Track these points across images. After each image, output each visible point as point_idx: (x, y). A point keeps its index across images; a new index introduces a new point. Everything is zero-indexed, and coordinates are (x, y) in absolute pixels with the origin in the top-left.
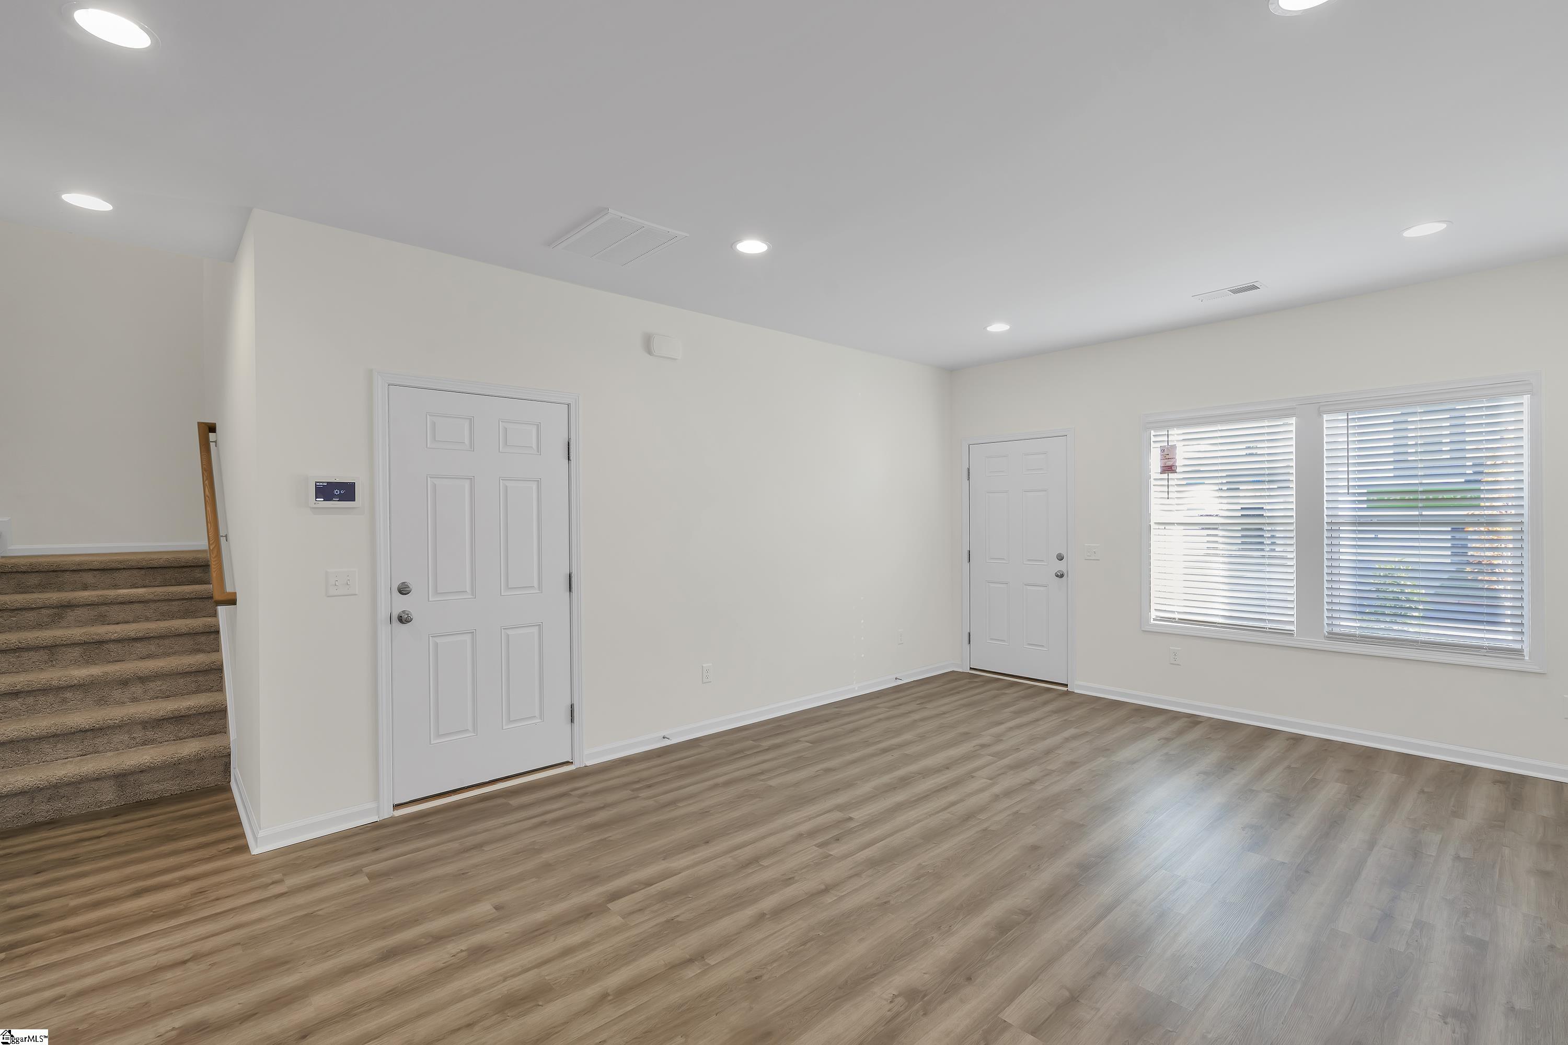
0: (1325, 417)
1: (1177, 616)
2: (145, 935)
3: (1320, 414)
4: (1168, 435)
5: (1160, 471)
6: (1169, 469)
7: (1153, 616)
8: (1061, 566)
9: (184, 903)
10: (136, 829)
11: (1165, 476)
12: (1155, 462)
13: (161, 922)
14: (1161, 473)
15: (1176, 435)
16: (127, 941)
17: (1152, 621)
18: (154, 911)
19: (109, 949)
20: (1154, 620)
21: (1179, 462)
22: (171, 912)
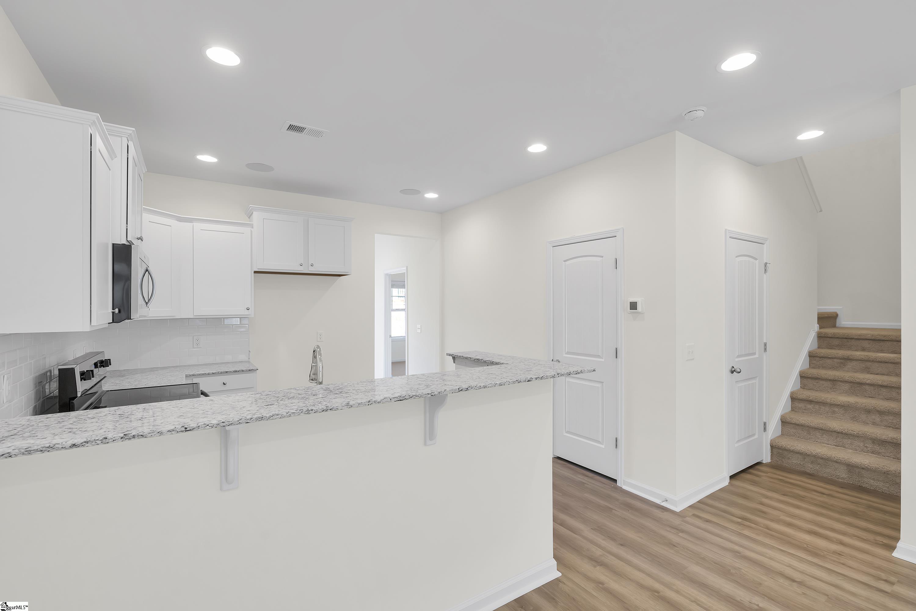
2: (793, 554)
9: (825, 553)
10: (845, 500)
13: (805, 553)
16: (784, 550)
18: (808, 546)
19: (772, 548)
22: (814, 552)
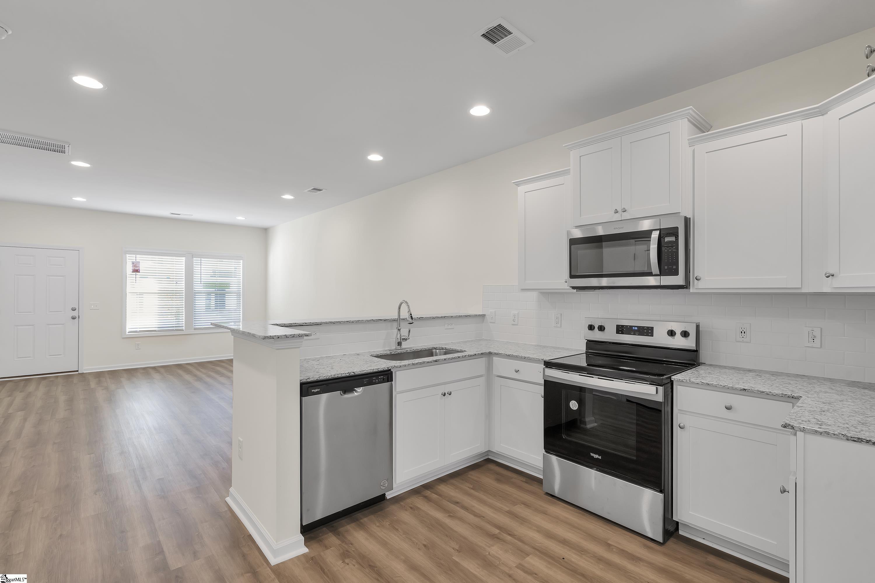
0: (194, 259)
1: (138, 330)
3: (193, 258)
4: (136, 257)
5: (132, 271)
6: (136, 271)
7: (127, 331)
8: (75, 313)
11: (135, 273)
12: (129, 268)
14: (132, 272)
15: (139, 258)
17: (127, 333)
20: (128, 332)
21: (141, 269)
